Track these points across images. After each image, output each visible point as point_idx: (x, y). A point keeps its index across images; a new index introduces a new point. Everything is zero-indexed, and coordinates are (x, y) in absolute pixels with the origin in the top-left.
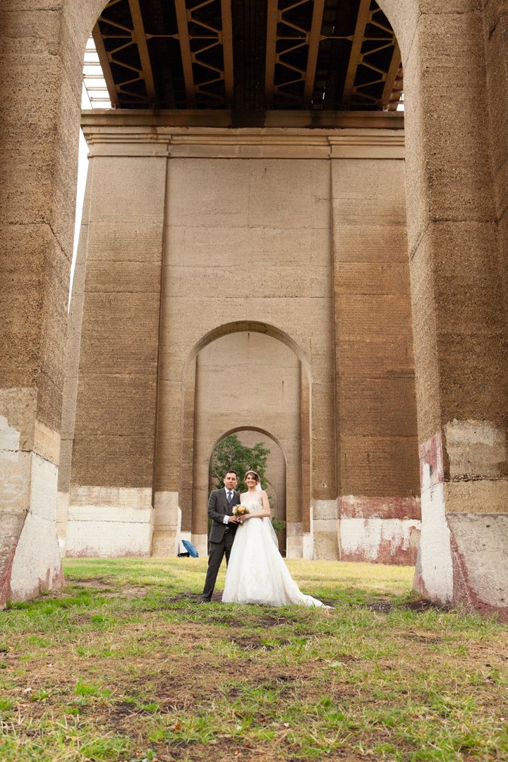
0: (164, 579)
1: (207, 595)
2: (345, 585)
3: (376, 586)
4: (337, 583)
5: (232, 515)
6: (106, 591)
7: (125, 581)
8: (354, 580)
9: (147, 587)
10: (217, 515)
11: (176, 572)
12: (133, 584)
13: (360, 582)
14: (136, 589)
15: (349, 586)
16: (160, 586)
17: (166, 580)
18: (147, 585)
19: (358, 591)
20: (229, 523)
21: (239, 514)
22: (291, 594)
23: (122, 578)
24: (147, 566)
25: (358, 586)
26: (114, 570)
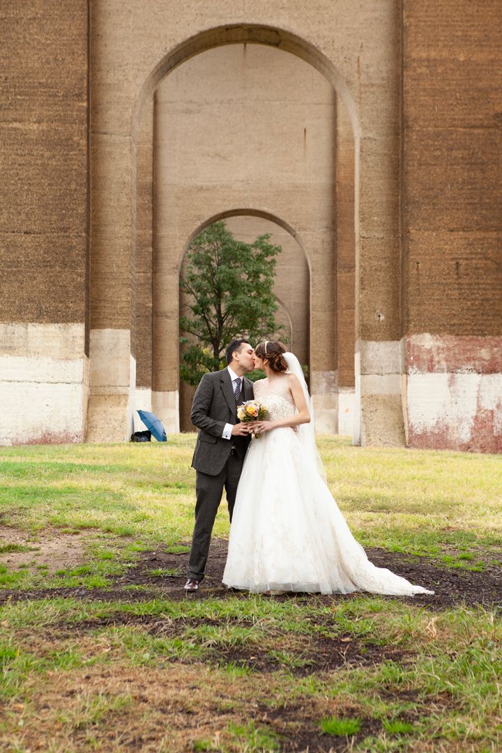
0: (114, 516)
1: (196, 569)
2: (435, 521)
3: (492, 524)
4: (422, 518)
5: (238, 421)
6: (11, 549)
7: (43, 521)
8: (447, 507)
9: (85, 533)
10: (210, 421)
11: (134, 494)
12: (59, 528)
13: (461, 515)
14: (66, 539)
15: (444, 524)
16: (109, 531)
17: (117, 518)
18: (83, 528)
19: (461, 535)
20: (233, 436)
21: (249, 418)
22: (352, 567)
23: (38, 514)
24: (84, 483)
25: (459, 523)
26: (23, 493)
